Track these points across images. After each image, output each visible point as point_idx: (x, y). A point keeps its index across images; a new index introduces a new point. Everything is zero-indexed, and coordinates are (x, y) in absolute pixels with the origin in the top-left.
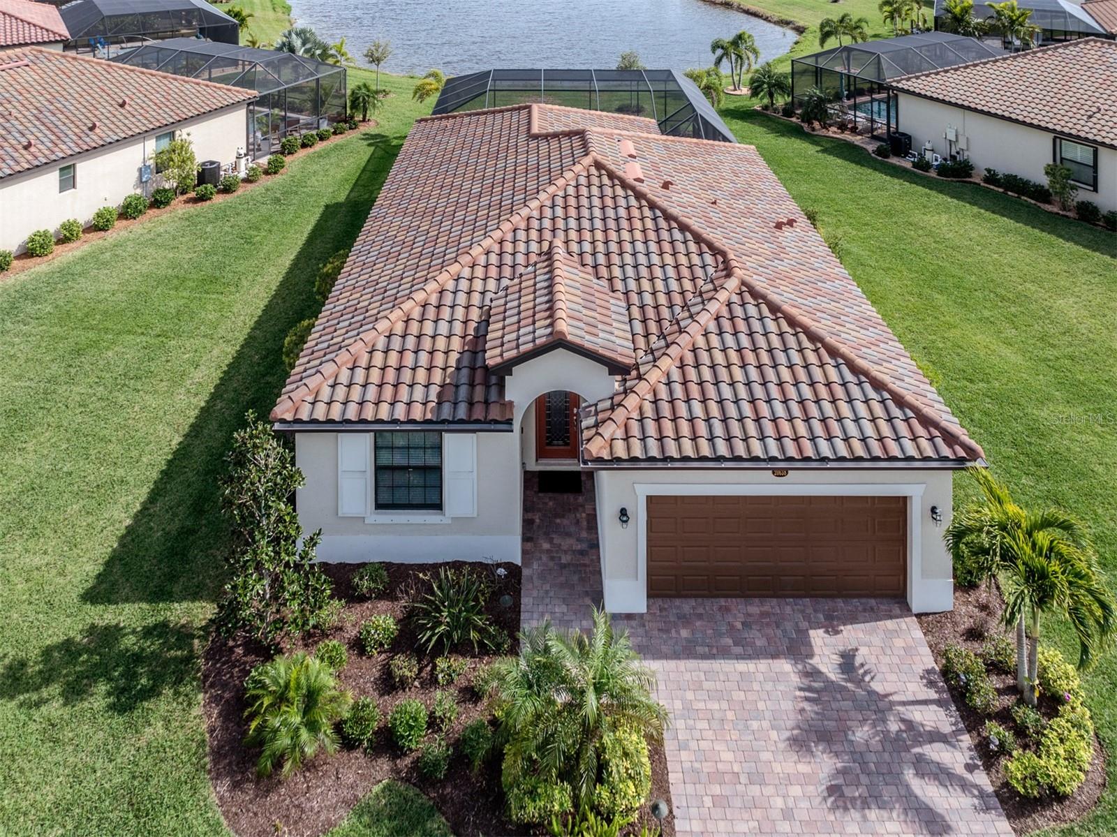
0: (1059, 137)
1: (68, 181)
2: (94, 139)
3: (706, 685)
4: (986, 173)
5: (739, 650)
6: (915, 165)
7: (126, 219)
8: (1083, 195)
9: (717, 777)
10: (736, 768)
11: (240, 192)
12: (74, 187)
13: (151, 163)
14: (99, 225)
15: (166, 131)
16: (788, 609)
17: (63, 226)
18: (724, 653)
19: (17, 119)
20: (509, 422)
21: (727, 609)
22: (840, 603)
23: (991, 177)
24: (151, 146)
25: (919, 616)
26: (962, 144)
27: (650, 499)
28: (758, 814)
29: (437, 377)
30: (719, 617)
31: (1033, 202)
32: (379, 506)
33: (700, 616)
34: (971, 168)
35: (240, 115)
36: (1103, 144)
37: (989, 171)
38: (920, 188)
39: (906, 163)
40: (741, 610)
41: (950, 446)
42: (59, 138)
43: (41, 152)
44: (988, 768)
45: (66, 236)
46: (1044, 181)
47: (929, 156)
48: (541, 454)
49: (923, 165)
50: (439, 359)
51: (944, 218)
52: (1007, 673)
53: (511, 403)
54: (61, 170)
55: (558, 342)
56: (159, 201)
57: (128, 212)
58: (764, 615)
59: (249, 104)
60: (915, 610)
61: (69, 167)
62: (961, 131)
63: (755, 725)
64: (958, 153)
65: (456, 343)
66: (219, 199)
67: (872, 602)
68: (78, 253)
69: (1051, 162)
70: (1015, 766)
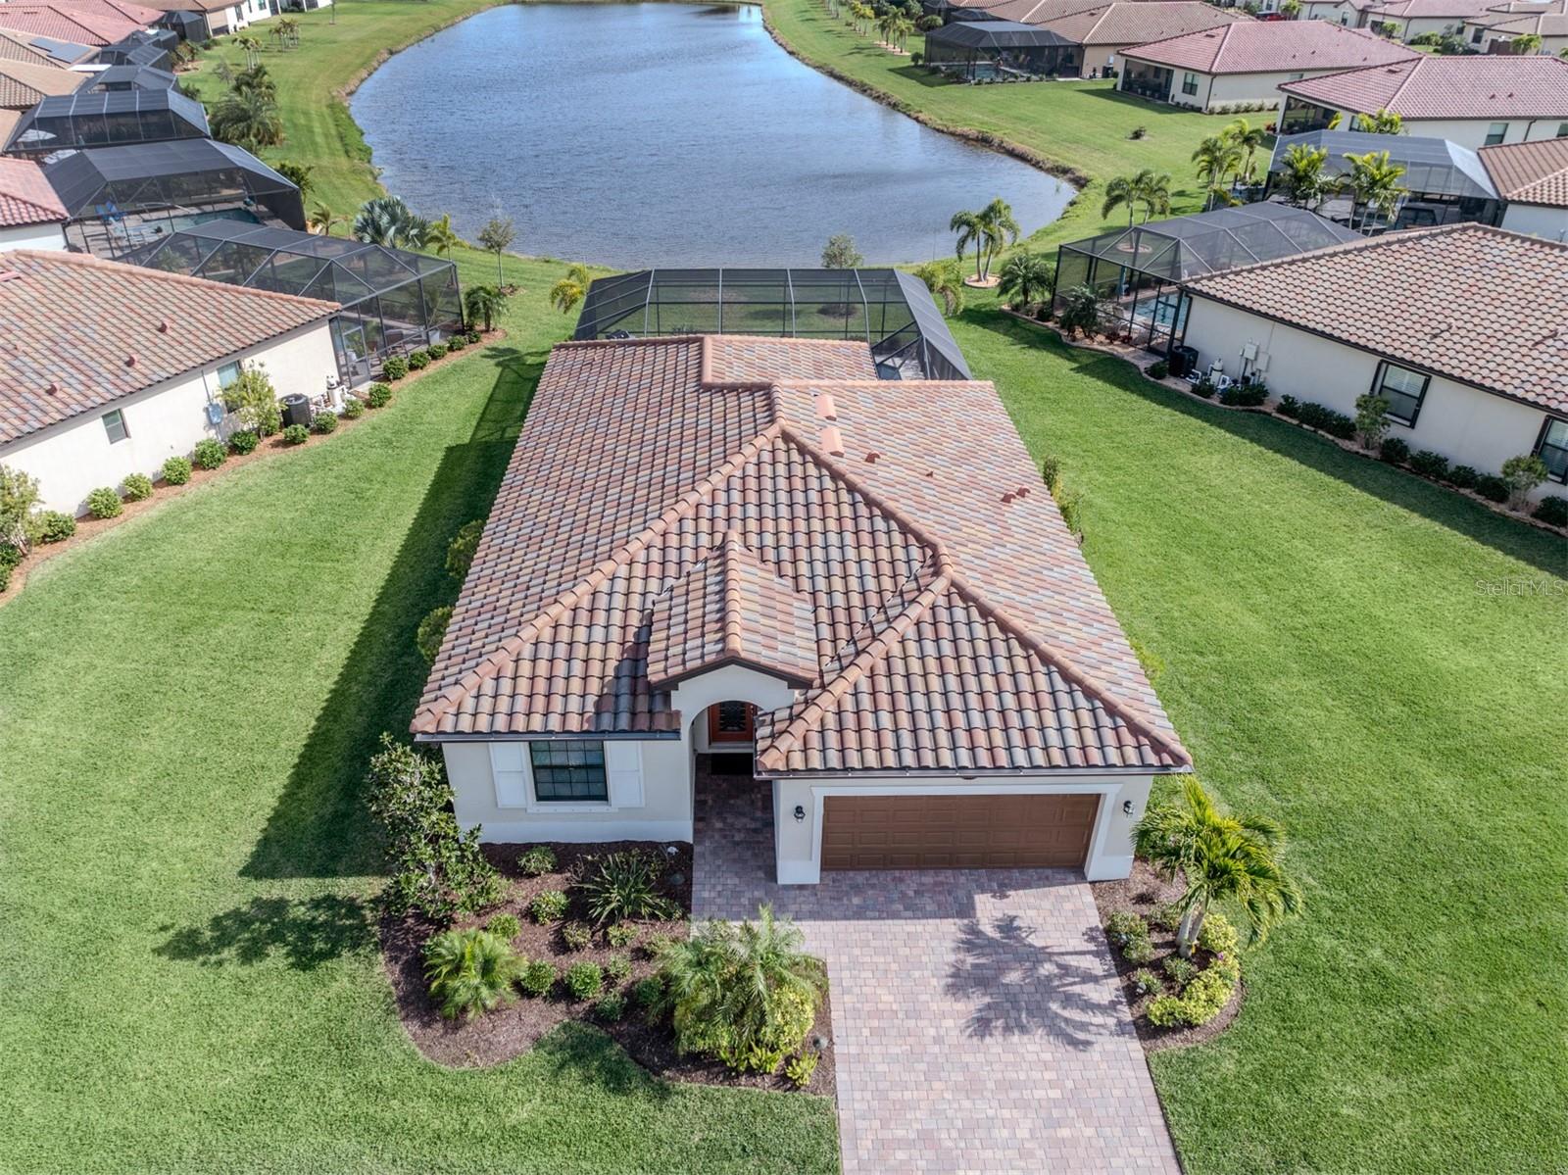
0: (1387, 360)
1: (118, 430)
2: (136, 377)
3: (873, 943)
4: (1282, 401)
5: (909, 914)
6: (1196, 389)
7: (204, 469)
8: (1396, 431)
9: (878, 1014)
10: (894, 1007)
11: (339, 432)
12: (127, 435)
13: (220, 401)
14: (171, 478)
15: (230, 360)
16: (962, 879)
17: (127, 483)
18: (895, 916)
19: (27, 354)
20: (677, 732)
21: (901, 880)
22: (1016, 874)
23: (1288, 406)
24: (214, 381)
25: (1093, 883)
26: (1261, 364)
27: (827, 799)
28: (910, 1040)
29: (594, 686)
30: (891, 886)
31: (1331, 437)
32: (540, 798)
33: (873, 886)
34: (1265, 393)
35: (322, 336)
36: (1440, 373)
37: (1286, 398)
38: (1193, 420)
39: (1183, 386)
40: (912, 881)
41: (1157, 753)
42: (90, 378)
43: (71, 395)
44: (1131, 1004)
45: (133, 493)
46: (1352, 413)
47: (1215, 377)
48: (714, 737)
49: (1204, 389)
50: (596, 668)
51: (1216, 457)
52: (1167, 931)
53: (678, 713)
54: (104, 417)
55: (729, 659)
56: (238, 446)
57: (202, 461)
58: (936, 884)
59: (330, 321)
60: (1089, 879)
61: (114, 413)
62: (1263, 349)
63: (917, 974)
64: (1253, 374)
65: (614, 651)
66: (315, 442)
67: (1049, 872)
68: (154, 513)
69: (1367, 392)
70: (1156, 1007)
